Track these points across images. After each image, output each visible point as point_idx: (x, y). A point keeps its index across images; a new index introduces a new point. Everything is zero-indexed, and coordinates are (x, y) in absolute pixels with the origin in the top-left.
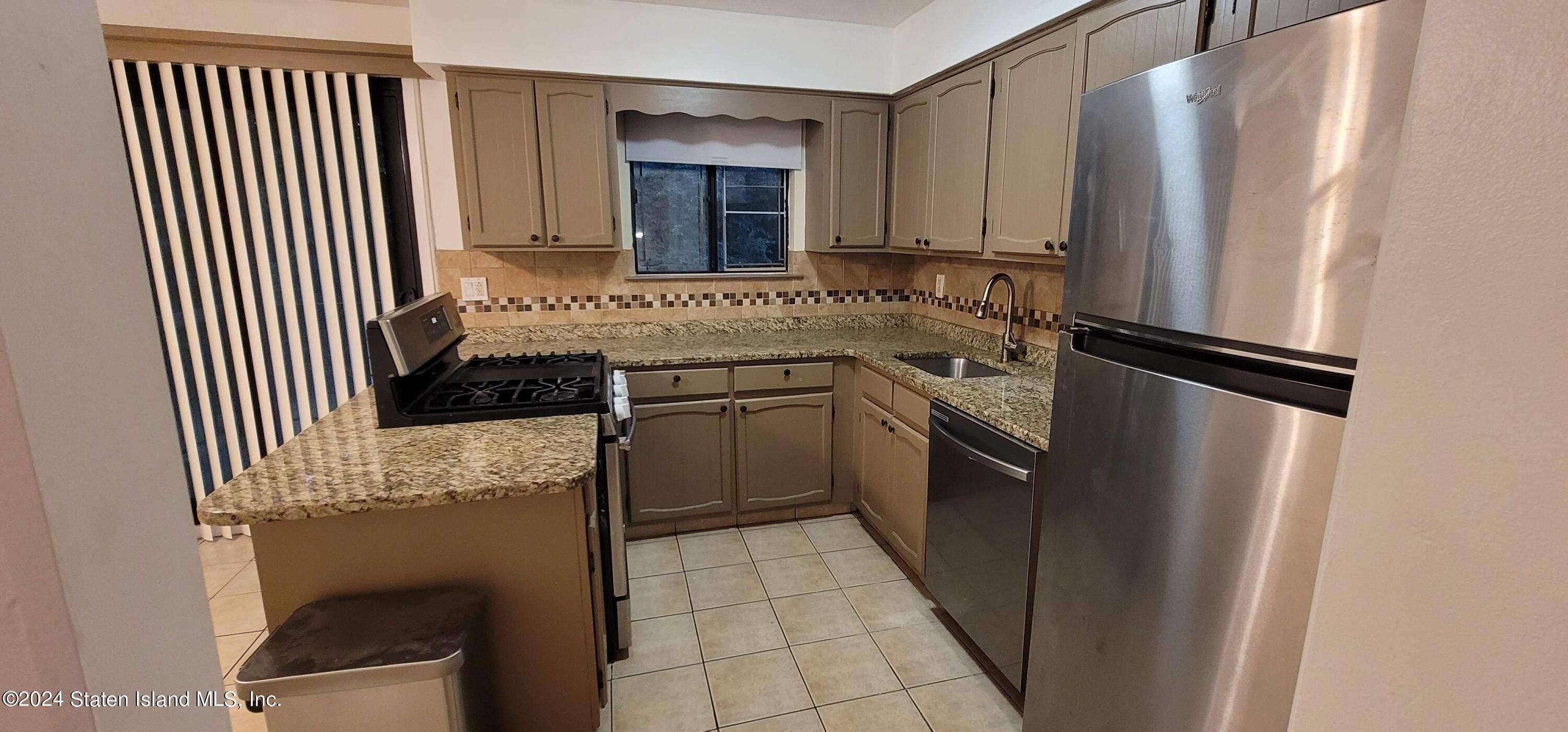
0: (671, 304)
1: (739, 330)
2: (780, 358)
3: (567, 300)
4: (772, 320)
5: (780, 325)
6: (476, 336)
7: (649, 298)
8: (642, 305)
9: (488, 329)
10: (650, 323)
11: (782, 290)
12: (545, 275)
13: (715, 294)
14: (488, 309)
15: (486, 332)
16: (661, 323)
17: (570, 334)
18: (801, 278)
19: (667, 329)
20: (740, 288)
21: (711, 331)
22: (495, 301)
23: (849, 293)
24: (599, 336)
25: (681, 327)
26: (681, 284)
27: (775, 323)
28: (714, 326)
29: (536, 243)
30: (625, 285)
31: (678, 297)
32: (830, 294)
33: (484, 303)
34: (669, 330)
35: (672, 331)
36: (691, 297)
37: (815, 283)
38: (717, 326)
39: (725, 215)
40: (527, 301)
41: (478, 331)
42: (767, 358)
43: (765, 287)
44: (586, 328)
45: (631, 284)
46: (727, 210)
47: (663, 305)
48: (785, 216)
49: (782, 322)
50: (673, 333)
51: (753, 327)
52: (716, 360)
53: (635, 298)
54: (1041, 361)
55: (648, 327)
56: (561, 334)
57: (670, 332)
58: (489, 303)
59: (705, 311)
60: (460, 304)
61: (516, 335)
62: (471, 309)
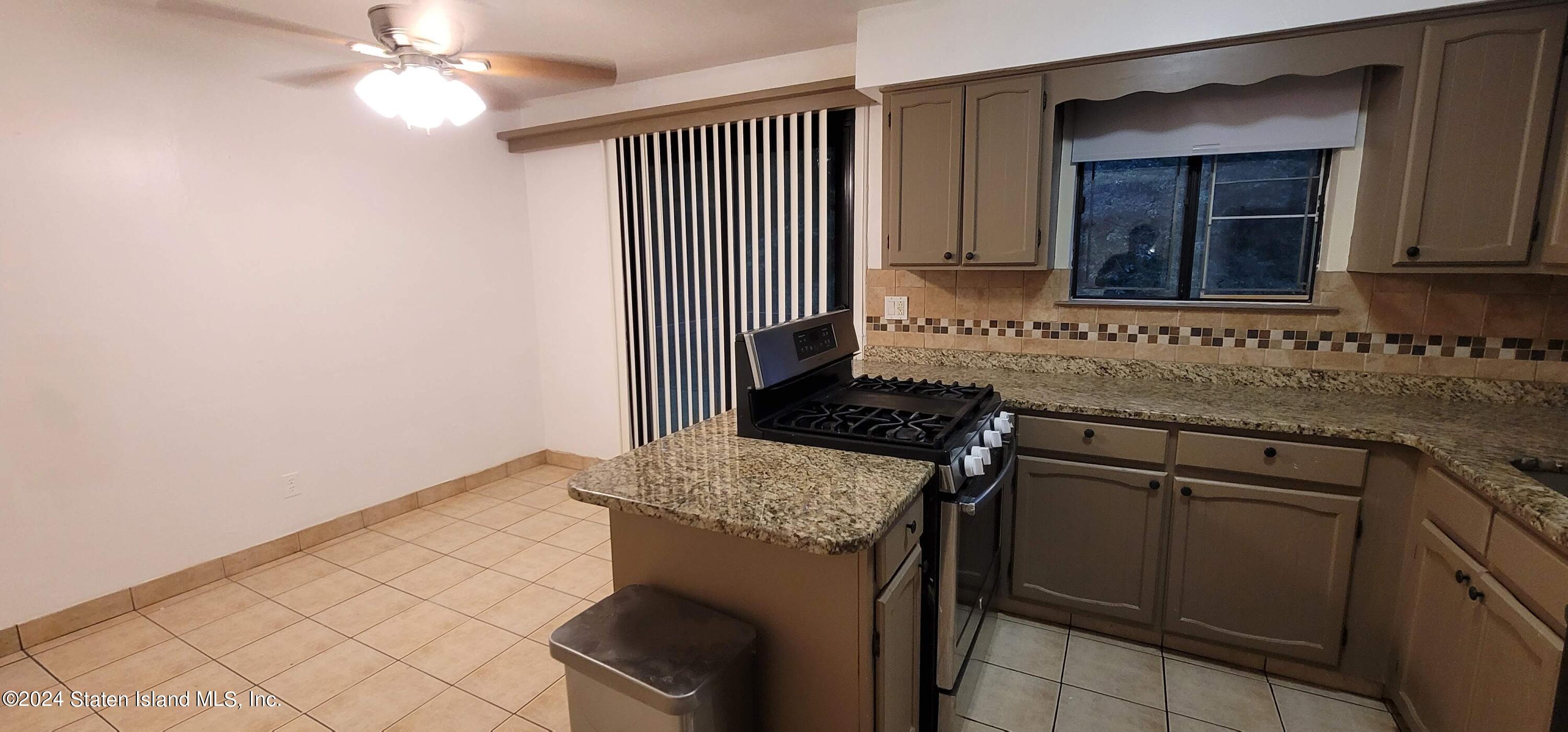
0: (1113, 337)
1: (1211, 380)
2: (1260, 429)
3: (985, 324)
4: (1270, 370)
5: (1285, 379)
6: (891, 355)
7: (1083, 327)
8: (1074, 336)
9: (904, 349)
10: (1080, 358)
11: (1295, 328)
12: (965, 296)
13: (1179, 328)
14: (906, 328)
15: (901, 352)
16: (1095, 360)
17: (984, 362)
18: (1335, 312)
19: (1102, 368)
20: (1220, 322)
21: (1166, 376)
22: (914, 321)
23: (1435, 340)
24: (1016, 368)
25: (1122, 367)
26: (1130, 313)
27: (1276, 375)
28: (1171, 371)
29: (950, 261)
30: (1055, 310)
31: (1123, 328)
32: (1391, 339)
33: (904, 323)
34: (1105, 369)
35: (1109, 372)
36: (1143, 330)
37: (1363, 322)
38: (1176, 371)
39: (1210, 223)
40: (944, 323)
41: (894, 350)
42: (1236, 425)
43: (1264, 322)
44: (1003, 358)
45: (1061, 310)
46: (1215, 215)
47: (1101, 337)
48: (1316, 220)
49: (1289, 375)
50: (1110, 374)
51: (1236, 378)
52: (1149, 417)
53: (1065, 326)
55: (1078, 363)
56: (974, 361)
57: (1106, 372)
58: (908, 323)
59: (1162, 349)
60: (882, 322)
61: (929, 357)
62: (891, 328)
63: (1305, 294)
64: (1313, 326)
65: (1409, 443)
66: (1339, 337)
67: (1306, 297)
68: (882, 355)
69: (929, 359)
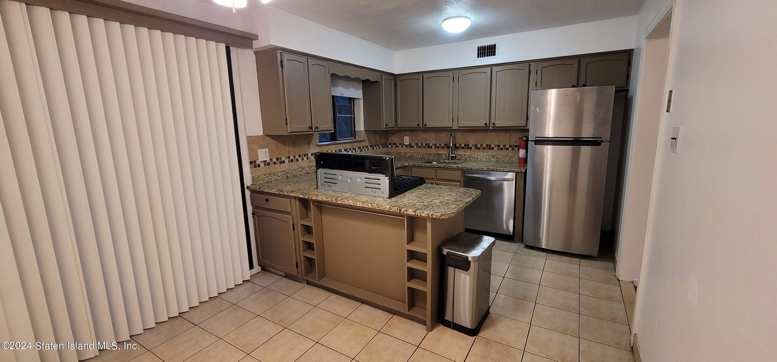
3: (297, 157)
6: (267, 178)
12: (289, 146)
14: (269, 164)
15: (271, 176)
17: (301, 172)
22: (271, 160)
23: (375, 146)
24: (310, 172)
29: (310, 130)
30: (316, 148)
32: (371, 146)
33: (267, 162)
37: (367, 143)
39: (338, 117)
40: (283, 159)
41: (268, 176)
44: (306, 169)
45: (318, 147)
46: (338, 115)
48: (353, 117)
54: (463, 158)
56: (298, 173)
58: (269, 161)
60: (258, 163)
61: (283, 175)
62: (262, 165)
63: (353, 137)
64: (362, 144)
65: (406, 165)
66: (365, 147)
67: (354, 138)
68: (263, 179)
69: (283, 176)
